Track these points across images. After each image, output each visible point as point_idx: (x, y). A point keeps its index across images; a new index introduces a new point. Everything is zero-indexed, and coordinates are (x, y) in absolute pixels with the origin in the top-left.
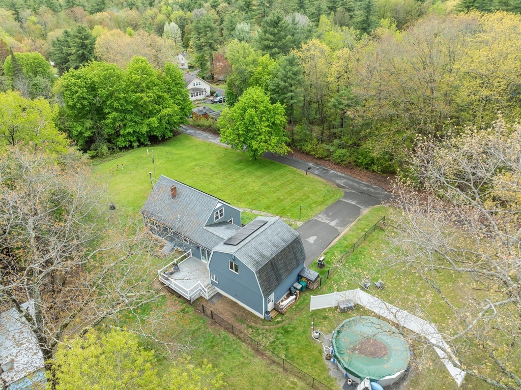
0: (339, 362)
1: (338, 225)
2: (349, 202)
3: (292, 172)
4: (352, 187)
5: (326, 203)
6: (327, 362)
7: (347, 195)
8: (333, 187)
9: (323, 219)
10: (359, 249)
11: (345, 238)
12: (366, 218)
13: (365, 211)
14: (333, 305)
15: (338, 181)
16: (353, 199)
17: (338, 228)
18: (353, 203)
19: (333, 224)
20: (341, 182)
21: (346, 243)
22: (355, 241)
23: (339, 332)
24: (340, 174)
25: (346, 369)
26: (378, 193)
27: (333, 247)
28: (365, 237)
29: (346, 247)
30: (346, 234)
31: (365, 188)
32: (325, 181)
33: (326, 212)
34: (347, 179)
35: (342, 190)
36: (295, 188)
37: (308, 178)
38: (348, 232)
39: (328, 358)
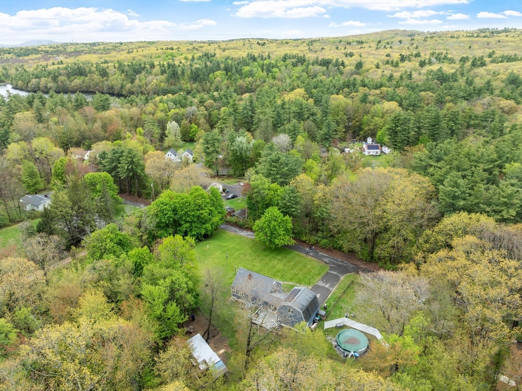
0: (340, 347)
1: (329, 286)
2: (333, 272)
3: (298, 255)
4: (334, 264)
5: (321, 274)
6: (335, 349)
7: (332, 269)
8: (322, 264)
9: (321, 284)
10: (342, 299)
11: (334, 294)
12: (343, 281)
13: (342, 278)
14: (334, 326)
15: (325, 260)
16: (335, 271)
17: (330, 289)
18: (335, 273)
19: (327, 286)
20: (327, 260)
21: (335, 296)
22: (340, 295)
23: (339, 336)
24: (325, 255)
25: (344, 349)
26: (348, 266)
27: (329, 299)
28: (344, 292)
29: (335, 298)
30: (334, 292)
31: (340, 263)
32: (317, 260)
33: (322, 279)
34: (330, 258)
35: (328, 265)
36: (303, 266)
37: (308, 258)
38: (335, 290)
39: (336, 347)
